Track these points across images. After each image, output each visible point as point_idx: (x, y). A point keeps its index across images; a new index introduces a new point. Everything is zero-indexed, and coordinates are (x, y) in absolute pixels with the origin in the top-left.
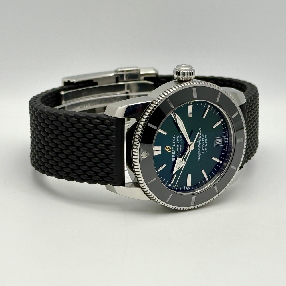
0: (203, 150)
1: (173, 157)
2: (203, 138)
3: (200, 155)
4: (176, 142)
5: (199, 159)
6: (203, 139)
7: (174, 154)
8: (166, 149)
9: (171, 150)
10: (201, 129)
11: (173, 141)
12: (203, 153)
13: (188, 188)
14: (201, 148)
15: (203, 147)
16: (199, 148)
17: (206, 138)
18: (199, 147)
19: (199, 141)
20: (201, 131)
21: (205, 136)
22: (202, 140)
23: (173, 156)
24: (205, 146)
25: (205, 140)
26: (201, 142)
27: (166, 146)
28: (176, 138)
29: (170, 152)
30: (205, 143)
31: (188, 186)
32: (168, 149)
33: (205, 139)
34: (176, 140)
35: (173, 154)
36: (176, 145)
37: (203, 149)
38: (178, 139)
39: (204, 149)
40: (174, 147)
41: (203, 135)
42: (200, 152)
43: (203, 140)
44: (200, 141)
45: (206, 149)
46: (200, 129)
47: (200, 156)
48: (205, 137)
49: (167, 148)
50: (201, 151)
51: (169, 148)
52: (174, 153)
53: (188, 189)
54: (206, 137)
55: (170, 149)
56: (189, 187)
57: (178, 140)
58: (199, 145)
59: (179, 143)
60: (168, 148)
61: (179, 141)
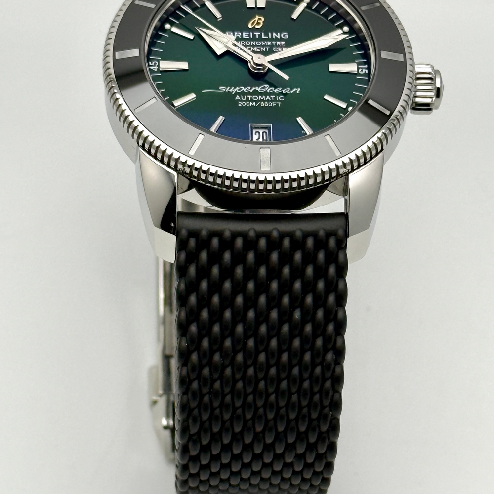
0: (244, 97)
1: (236, 33)
2: (275, 98)
3: (233, 90)
4: (272, 39)
5: (222, 89)
6: (271, 98)
7: (242, 35)
8: (257, 17)
9: (254, 29)
10: (298, 92)
11: (274, 34)
13: (154, 66)
14: (249, 93)
15: (251, 98)
16: (251, 89)
17: (274, 104)
18: (254, 89)
19: (267, 88)
20: (292, 92)
21: (279, 101)
22: (270, 94)
24: (252, 101)
25: (268, 101)
26: (266, 94)
27: (263, 19)
28: (281, 40)
29: (250, 26)
30: (263, 101)
33: (272, 101)
34: (276, 39)
35: (244, 33)
36: (264, 40)
37: (248, 98)
38: (278, 43)
39: (247, 100)
40: (260, 36)
41: (281, 98)
42: (239, 90)
43: (268, 98)
44: (268, 91)
45: (246, 104)
46: (296, 91)
47: (231, 91)
48: (275, 100)
49: (260, 19)
50: (243, 93)
51: (258, 24)
52: (244, 35)
53: (153, 64)
54: (277, 104)
55: (257, 27)
56: (156, 67)
57: (276, 44)
58: (259, 89)
59: (268, 46)
60: (259, 21)
61: (272, 46)
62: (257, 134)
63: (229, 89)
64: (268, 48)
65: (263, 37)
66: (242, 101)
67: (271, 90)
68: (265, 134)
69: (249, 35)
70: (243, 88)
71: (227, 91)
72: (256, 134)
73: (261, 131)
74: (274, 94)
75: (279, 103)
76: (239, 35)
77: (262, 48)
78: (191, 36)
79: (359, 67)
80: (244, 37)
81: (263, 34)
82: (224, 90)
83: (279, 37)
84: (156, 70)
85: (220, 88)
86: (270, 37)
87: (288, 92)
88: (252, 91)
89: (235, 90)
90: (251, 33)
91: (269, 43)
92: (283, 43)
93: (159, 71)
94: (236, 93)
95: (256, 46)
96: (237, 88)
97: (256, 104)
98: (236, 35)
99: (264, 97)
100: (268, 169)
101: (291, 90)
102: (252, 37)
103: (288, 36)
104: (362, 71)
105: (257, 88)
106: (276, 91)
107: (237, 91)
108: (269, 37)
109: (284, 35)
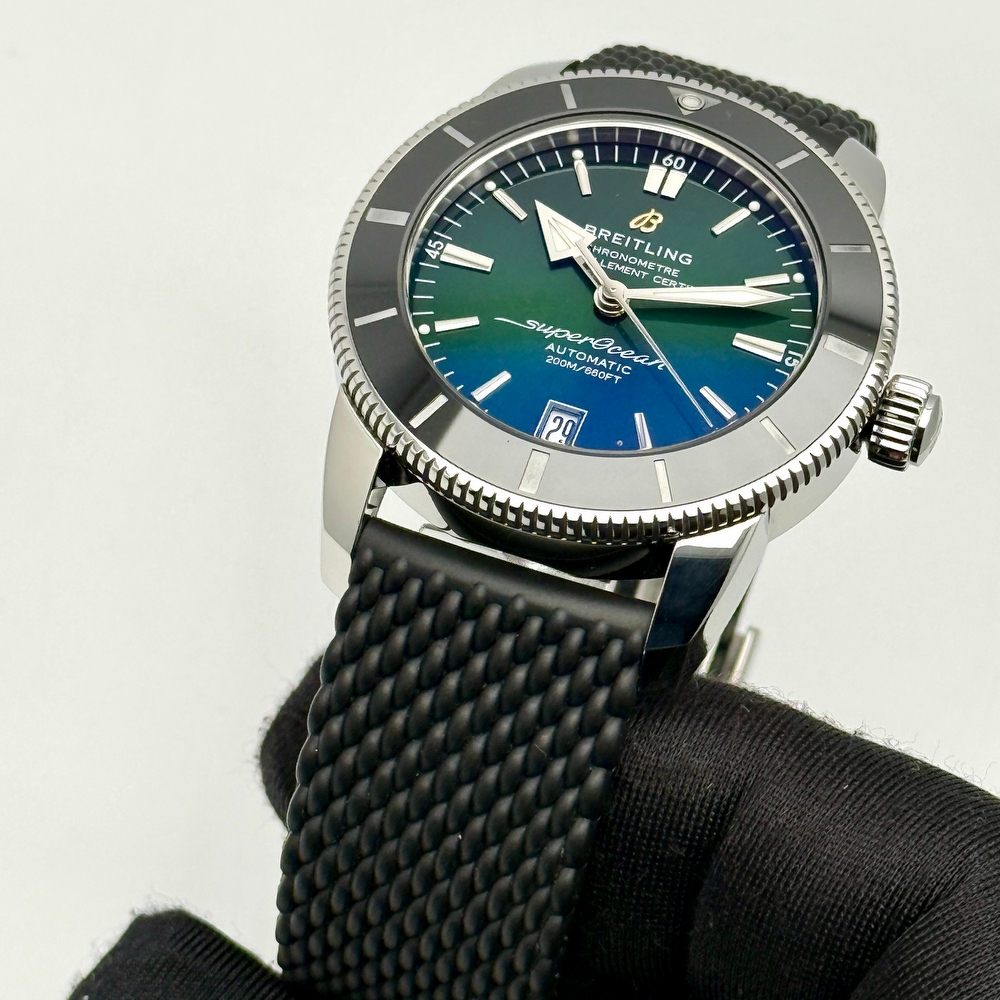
0: (561, 350)
1: (602, 230)
2: (615, 367)
3: (550, 332)
4: (660, 259)
5: (532, 324)
6: (608, 365)
7: (610, 238)
8: (653, 212)
9: (637, 233)
10: (659, 367)
11: (668, 250)
12: (551, 347)
13: (435, 249)
14: (574, 345)
15: (574, 354)
16: (583, 337)
17: (608, 376)
18: (586, 339)
19: (610, 344)
20: (650, 364)
21: (620, 373)
23: (605, 233)
24: (573, 360)
25: (601, 368)
26: (602, 354)
27: (661, 219)
28: (675, 264)
29: (633, 225)
30: (591, 365)
31: (441, 252)
32: (650, 221)
33: (607, 371)
34: (668, 262)
35: (616, 234)
36: (646, 257)
37: (568, 352)
38: (668, 270)
39: (566, 357)
40: (642, 246)
41: (626, 370)
42: (560, 334)
43: (603, 363)
44: (609, 351)
45: (559, 362)
46: (657, 365)
47: (545, 331)
48: (613, 370)
49: (655, 217)
50: (564, 343)
51: (649, 224)
52: (615, 237)
53: (434, 246)
54: (614, 379)
55: (644, 230)
56: (437, 253)
57: (663, 269)
58: (594, 343)
59: (646, 269)
60: (653, 221)
61: (654, 272)
62: (558, 421)
63: (544, 328)
64: (645, 273)
65: (646, 251)
66: (555, 355)
67: (616, 350)
68: (570, 424)
69: (624, 241)
70: (568, 332)
71: (538, 330)
72: (555, 421)
73: (566, 418)
74: (616, 358)
75: (617, 378)
76: (605, 236)
77: (634, 270)
78: (522, 215)
79: (790, 352)
80: (613, 241)
81: (649, 244)
82: (535, 326)
83: (673, 258)
84: (434, 257)
85: (528, 322)
86: (658, 254)
87: (642, 361)
88: (581, 342)
89: (553, 332)
90: (629, 238)
91: (651, 266)
92: (675, 272)
93: (438, 261)
94: (553, 339)
95: (626, 264)
96: (558, 330)
97: (577, 367)
98: (601, 234)
99: (597, 359)
100: (532, 491)
101: (650, 361)
102: (626, 245)
103: (690, 261)
104: (791, 362)
105: (593, 339)
106: (622, 354)
107: (556, 336)
108: (656, 254)
109: (684, 259)
